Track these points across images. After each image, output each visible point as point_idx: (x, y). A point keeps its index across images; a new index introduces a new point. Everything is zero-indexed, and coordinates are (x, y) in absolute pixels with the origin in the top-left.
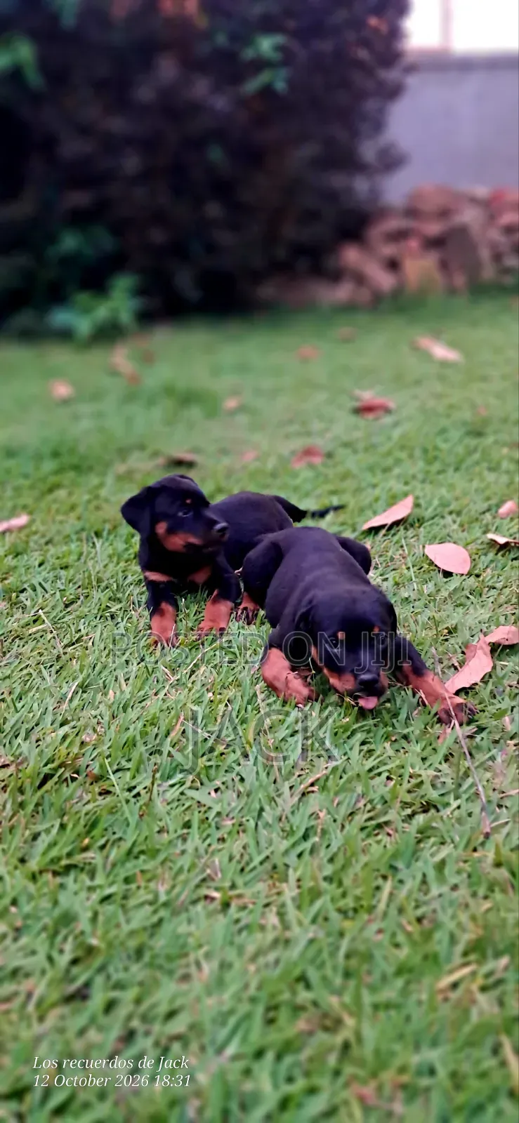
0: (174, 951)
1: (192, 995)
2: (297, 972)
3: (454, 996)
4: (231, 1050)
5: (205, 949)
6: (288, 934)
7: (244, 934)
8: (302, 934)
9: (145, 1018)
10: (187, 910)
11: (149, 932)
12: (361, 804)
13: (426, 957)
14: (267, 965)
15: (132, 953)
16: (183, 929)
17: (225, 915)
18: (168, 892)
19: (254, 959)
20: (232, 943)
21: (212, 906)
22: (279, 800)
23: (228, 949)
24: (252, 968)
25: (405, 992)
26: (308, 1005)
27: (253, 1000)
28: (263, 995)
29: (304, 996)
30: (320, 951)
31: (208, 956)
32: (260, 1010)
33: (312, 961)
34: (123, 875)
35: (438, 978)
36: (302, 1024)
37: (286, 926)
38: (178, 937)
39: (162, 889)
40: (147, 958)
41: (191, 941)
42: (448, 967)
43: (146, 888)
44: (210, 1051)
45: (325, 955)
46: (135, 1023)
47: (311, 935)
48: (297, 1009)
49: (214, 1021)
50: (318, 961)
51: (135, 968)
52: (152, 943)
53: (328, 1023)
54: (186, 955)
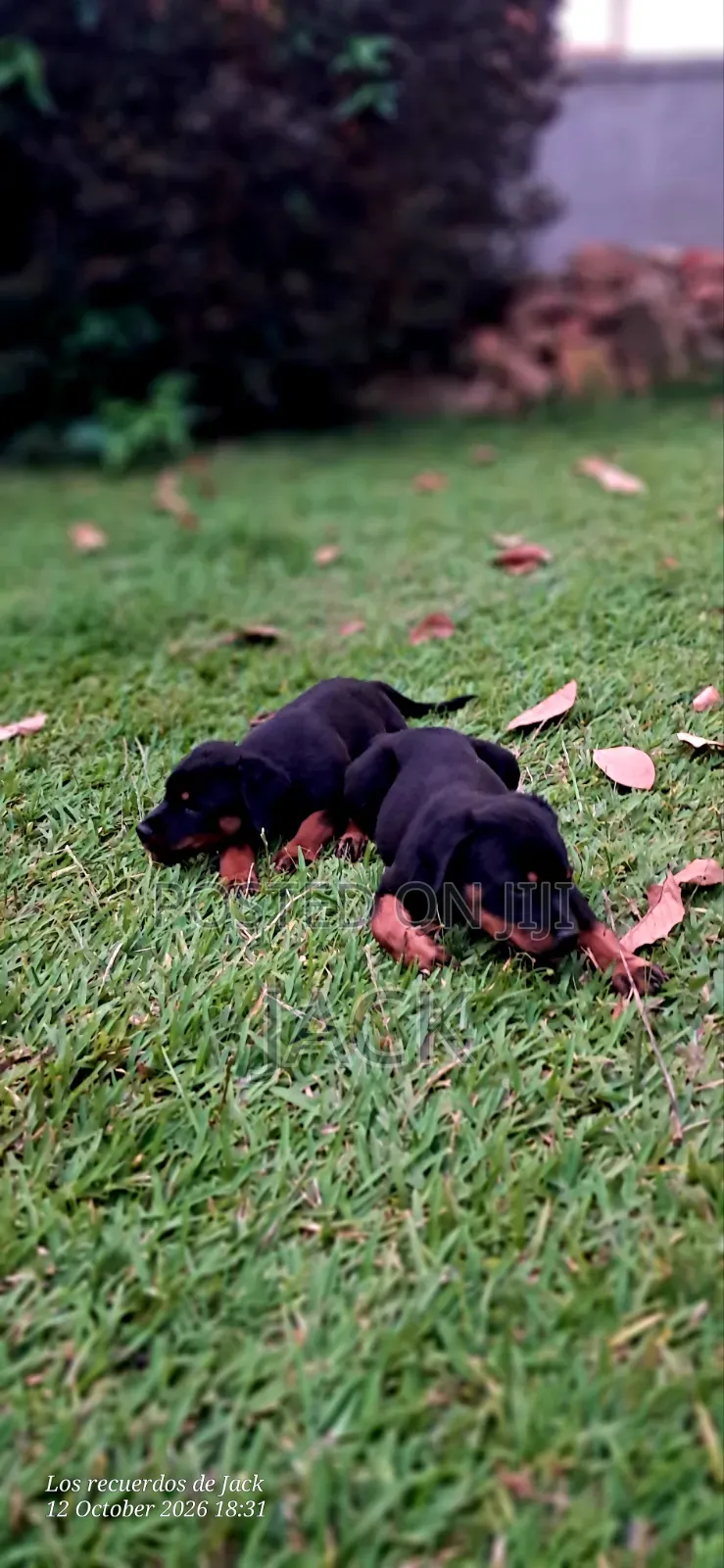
0: (261, 1302)
1: (287, 1358)
2: (425, 1327)
3: (634, 1354)
4: (338, 1431)
5: (302, 1298)
6: (412, 1278)
7: (354, 1278)
8: (431, 1276)
9: (223, 1391)
10: (276, 1248)
11: (226, 1277)
12: (508, 1103)
13: (596, 1305)
14: (385, 1319)
15: (204, 1305)
16: (271, 1273)
17: (328, 1254)
18: (251, 1225)
19: (367, 1310)
20: (337, 1291)
21: (309, 1243)
22: (399, 1100)
23: (332, 1298)
24: (365, 1323)
25: (569, 1350)
26: (441, 1369)
27: (368, 1365)
28: (382, 1358)
29: (434, 1358)
30: (456, 1299)
31: (305, 1308)
32: (376, 1377)
33: (445, 1312)
34: (189, 1204)
35: (613, 1330)
36: (431, 1396)
37: (410, 1268)
38: (266, 1283)
39: (242, 1222)
40: (223, 1313)
41: (282, 1287)
42: (627, 1317)
43: (221, 1219)
44: (311, 1431)
45: (462, 1303)
46: (210, 1397)
47: (443, 1278)
48: (426, 1376)
49: (315, 1393)
50: (453, 1313)
51: (208, 1326)
52: (230, 1292)
53: (467, 1392)
54: (277, 1307)
